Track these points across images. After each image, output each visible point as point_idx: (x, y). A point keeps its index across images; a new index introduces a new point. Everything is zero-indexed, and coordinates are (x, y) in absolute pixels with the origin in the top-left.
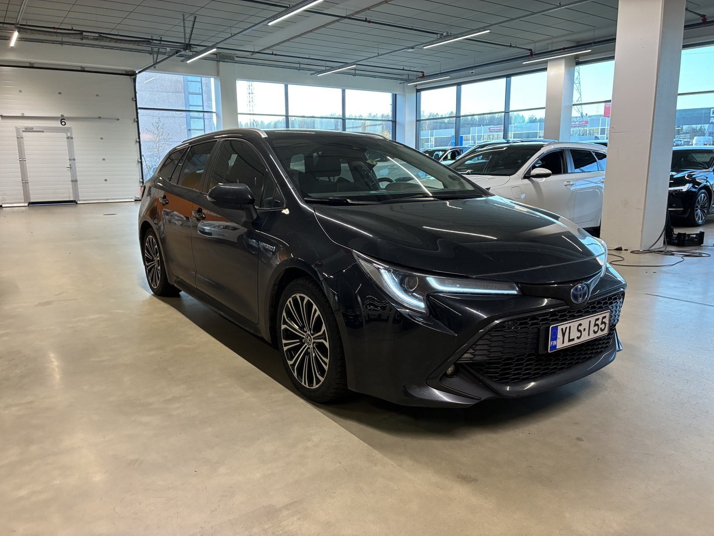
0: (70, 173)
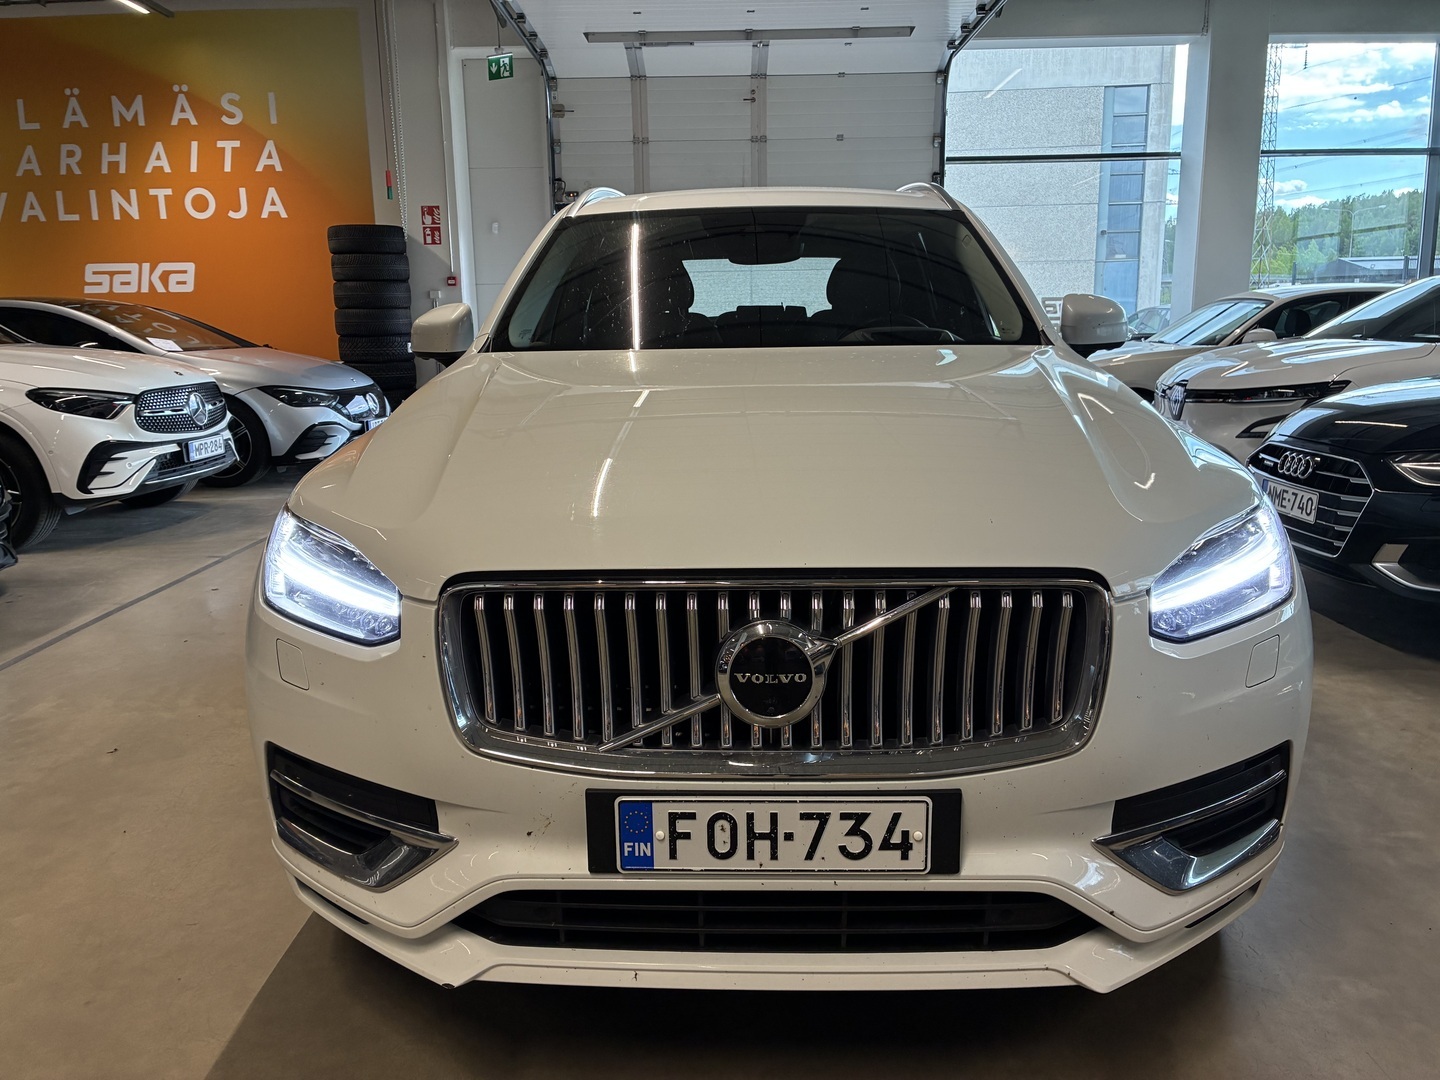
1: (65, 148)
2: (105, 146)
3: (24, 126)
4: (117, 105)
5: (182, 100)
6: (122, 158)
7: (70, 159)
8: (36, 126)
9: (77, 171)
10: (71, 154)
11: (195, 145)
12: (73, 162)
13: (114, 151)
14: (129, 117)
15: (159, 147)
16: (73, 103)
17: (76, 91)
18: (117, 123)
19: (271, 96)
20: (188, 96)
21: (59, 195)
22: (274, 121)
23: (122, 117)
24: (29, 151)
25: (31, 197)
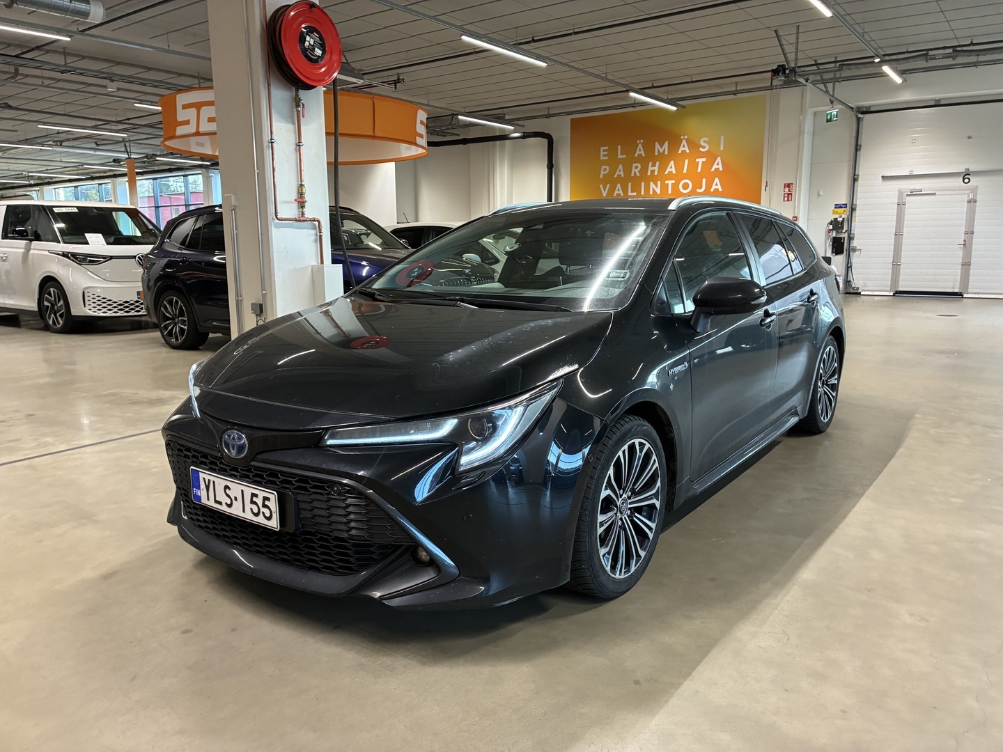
0: (961, 253)
1: (634, 165)
2: (651, 164)
3: (620, 157)
4: (657, 145)
5: (684, 142)
6: (656, 169)
7: (636, 170)
8: (624, 156)
9: (638, 174)
10: (636, 167)
11: (687, 161)
12: (637, 171)
13: (654, 165)
14: (661, 151)
15: (672, 163)
16: (640, 146)
17: (642, 141)
18: (656, 154)
19: (722, 138)
20: (687, 140)
21: (630, 184)
22: (722, 148)
23: (658, 150)
24: (621, 167)
25: (619, 185)
